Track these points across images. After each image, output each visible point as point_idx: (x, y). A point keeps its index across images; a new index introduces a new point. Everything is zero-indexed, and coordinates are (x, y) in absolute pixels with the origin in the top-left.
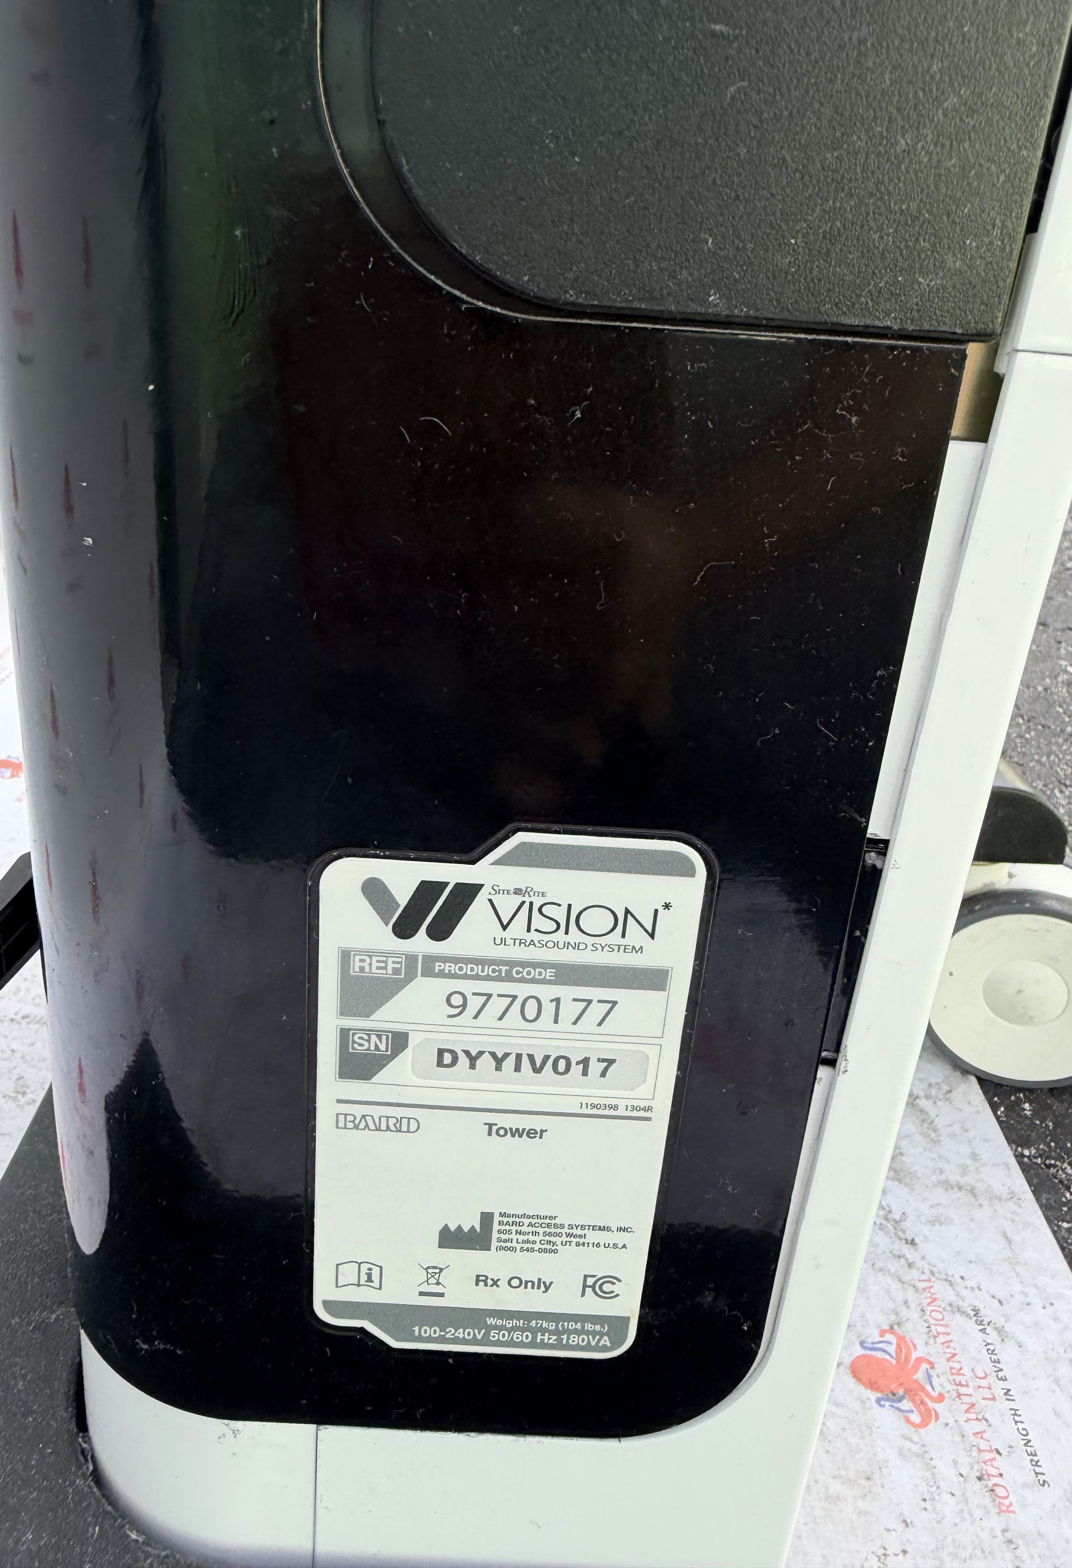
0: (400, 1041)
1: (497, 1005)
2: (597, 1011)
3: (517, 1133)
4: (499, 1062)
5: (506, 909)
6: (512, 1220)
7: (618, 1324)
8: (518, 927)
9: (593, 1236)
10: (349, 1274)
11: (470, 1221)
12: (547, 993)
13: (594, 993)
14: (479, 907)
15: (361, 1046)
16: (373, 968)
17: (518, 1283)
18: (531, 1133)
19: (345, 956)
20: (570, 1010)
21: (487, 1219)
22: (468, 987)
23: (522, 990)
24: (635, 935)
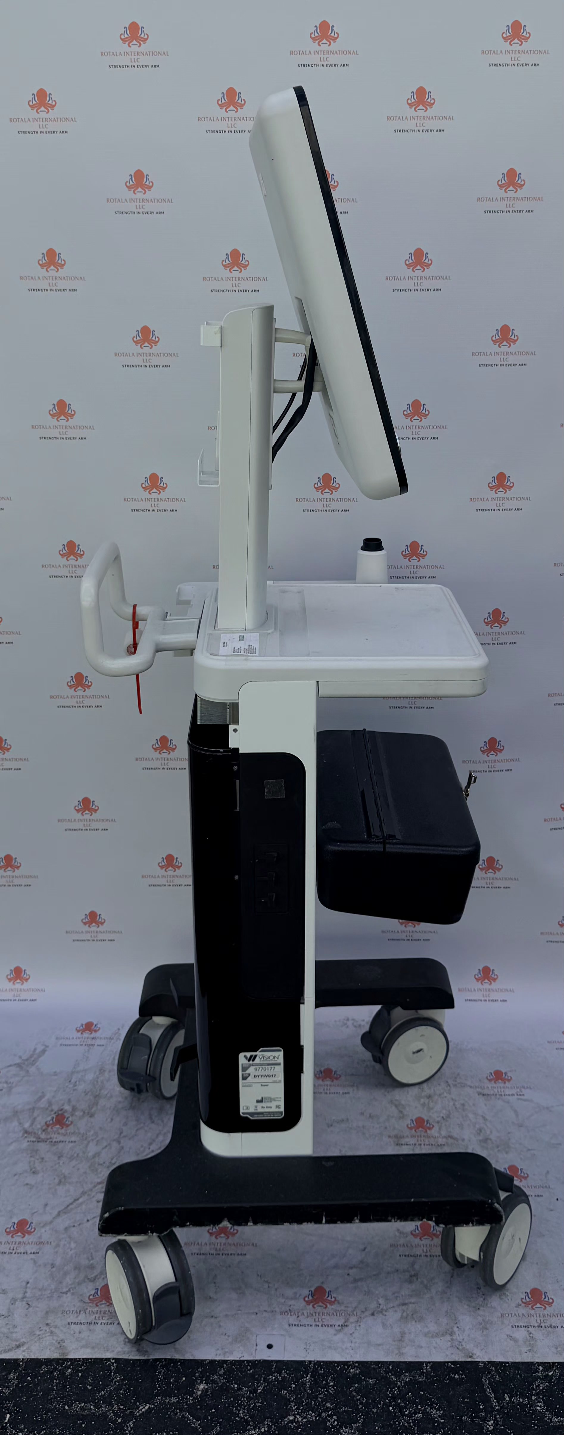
0: (249, 1075)
1: (261, 1069)
2: (273, 1069)
3: (265, 1085)
4: (262, 1076)
5: (261, 1057)
6: (266, 1098)
7: (281, 1113)
8: (262, 1059)
9: (276, 1099)
10: (245, 1108)
11: (260, 1098)
12: (267, 1067)
13: (272, 1066)
14: (257, 1057)
15: (245, 1076)
16: (246, 1066)
17: (267, 1107)
18: (267, 1085)
19: (242, 1065)
20: (269, 1069)
21: (262, 1098)
22: (257, 1067)
23: (264, 1067)
24: (276, 1059)
